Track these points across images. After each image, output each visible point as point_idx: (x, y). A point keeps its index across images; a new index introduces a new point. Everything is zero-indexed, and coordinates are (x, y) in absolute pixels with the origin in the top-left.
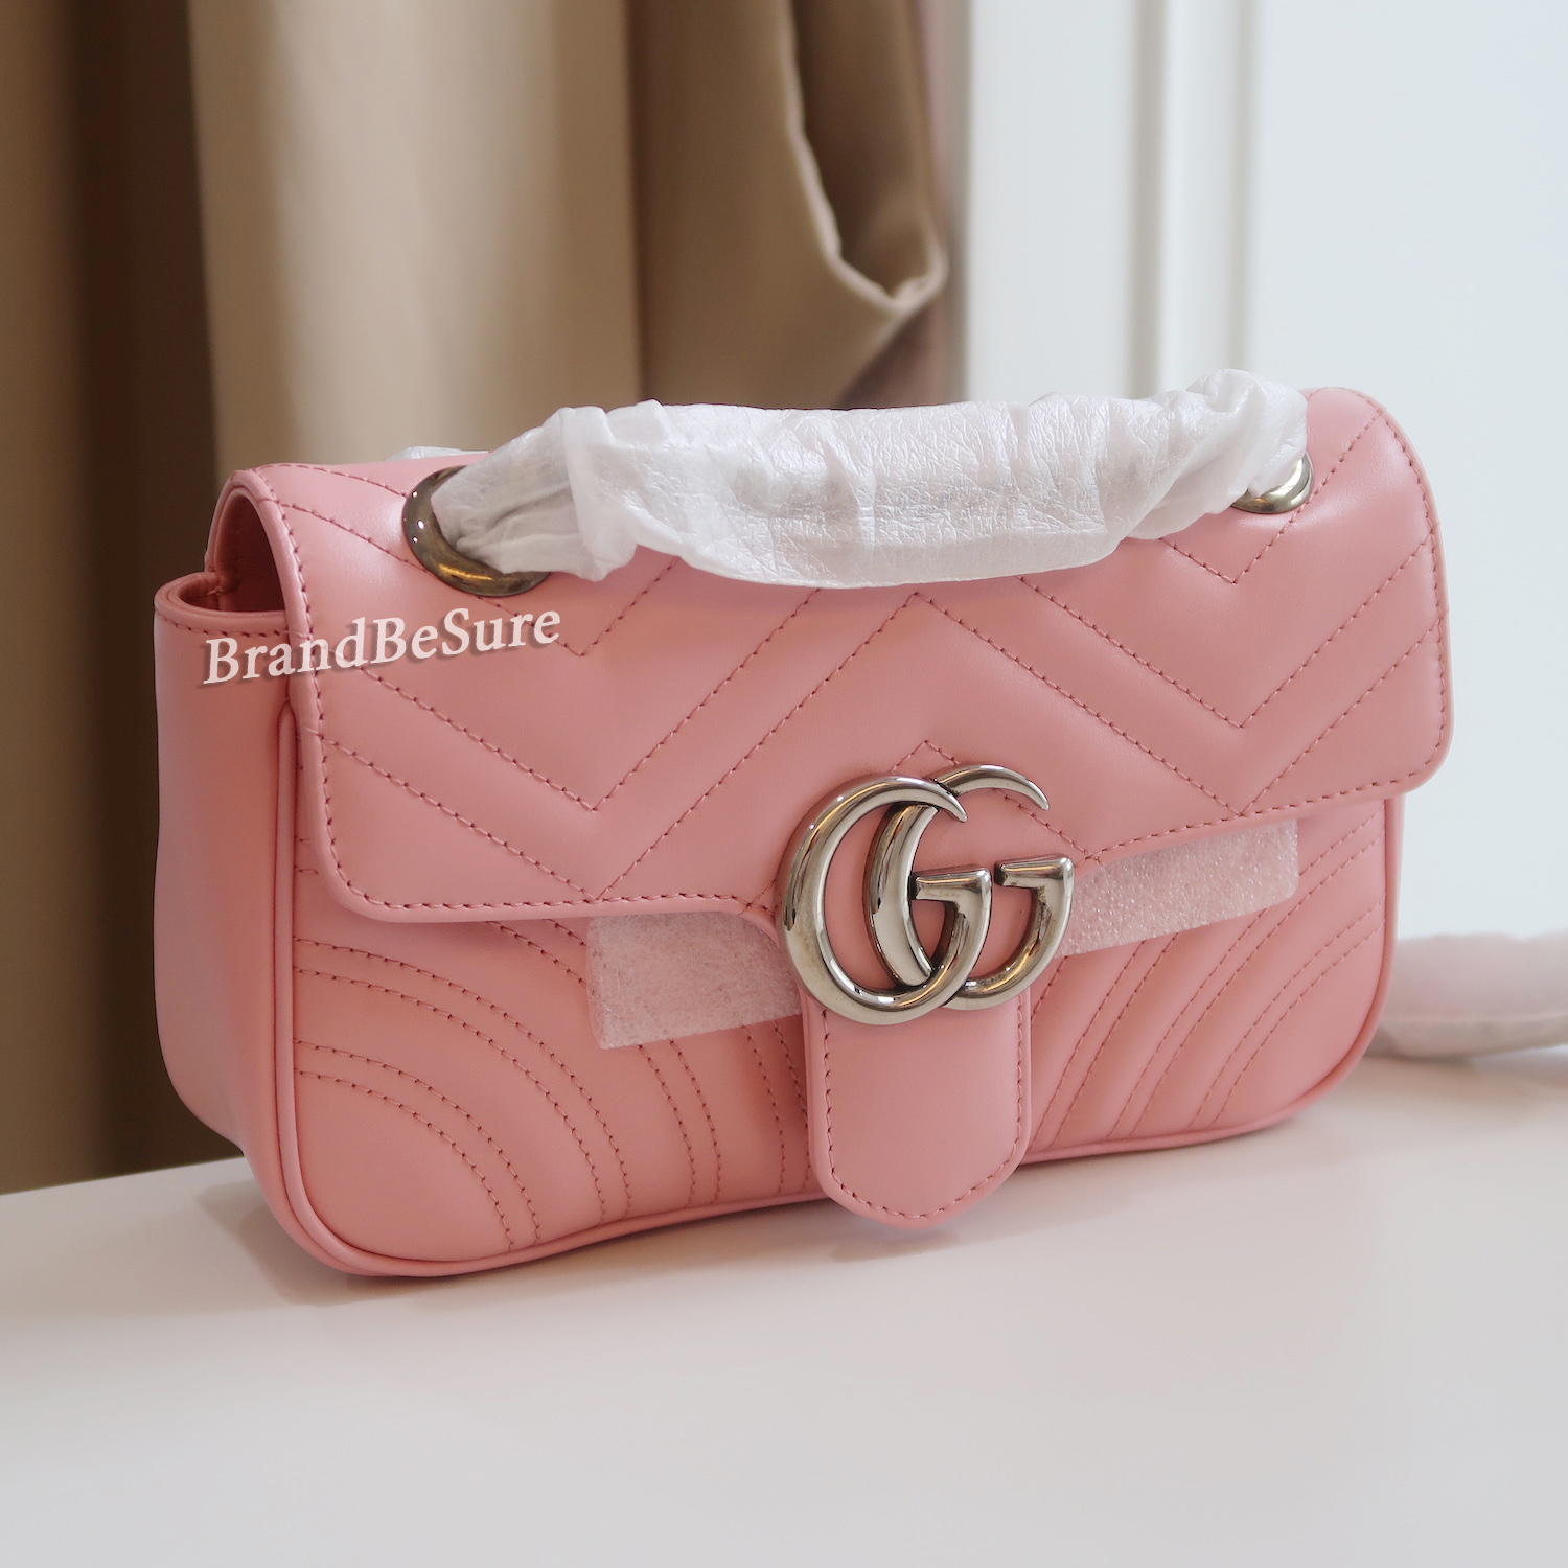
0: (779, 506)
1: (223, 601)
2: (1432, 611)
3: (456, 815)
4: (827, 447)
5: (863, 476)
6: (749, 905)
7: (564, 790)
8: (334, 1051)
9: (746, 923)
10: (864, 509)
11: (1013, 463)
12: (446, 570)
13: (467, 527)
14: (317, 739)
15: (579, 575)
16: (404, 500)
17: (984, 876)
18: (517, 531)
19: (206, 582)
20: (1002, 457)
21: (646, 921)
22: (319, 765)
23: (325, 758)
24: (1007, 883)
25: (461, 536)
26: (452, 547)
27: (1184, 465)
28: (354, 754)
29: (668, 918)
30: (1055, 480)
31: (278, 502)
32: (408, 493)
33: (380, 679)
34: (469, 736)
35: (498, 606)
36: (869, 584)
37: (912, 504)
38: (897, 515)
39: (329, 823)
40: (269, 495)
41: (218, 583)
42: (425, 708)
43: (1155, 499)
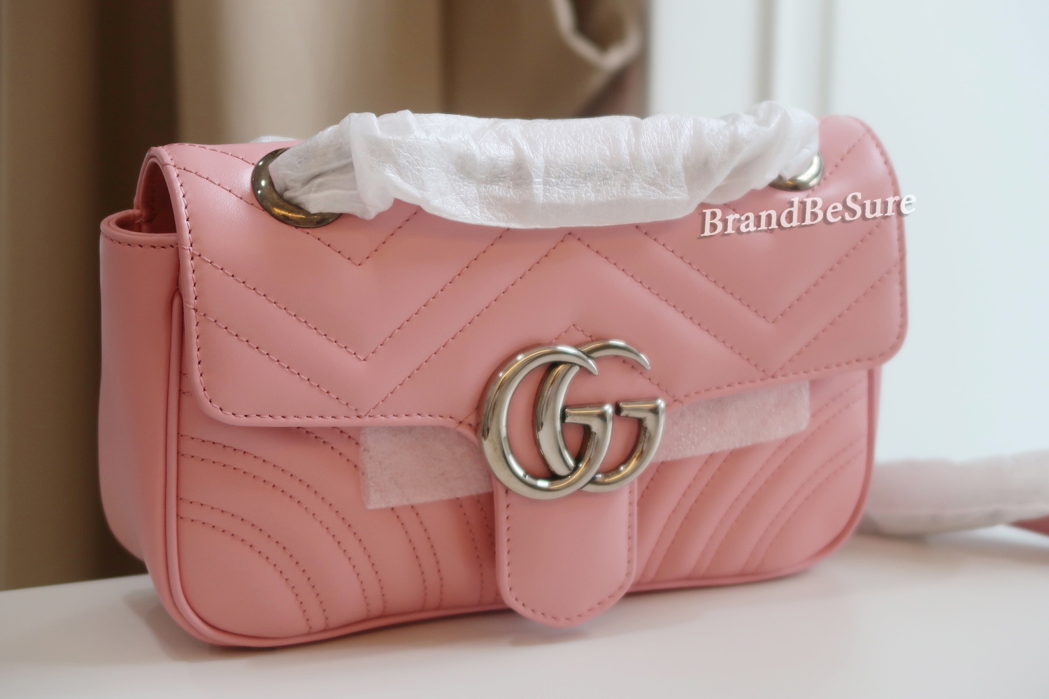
0: (484, 177)
1: (144, 227)
2: (896, 255)
3: (278, 361)
4: (515, 141)
5: (537, 160)
6: (461, 422)
7: (345, 347)
8: (202, 505)
9: (459, 434)
10: (536, 180)
11: (631, 155)
12: (277, 211)
13: (290, 184)
14: (193, 311)
15: (359, 216)
16: (253, 167)
17: (609, 409)
18: (320, 187)
19: (134, 215)
20: (624, 150)
21: (396, 431)
22: (194, 327)
23: (197, 323)
24: (623, 414)
25: (286, 190)
26: (281, 196)
27: (738, 159)
28: (216, 321)
29: (410, 429)
30: (657, 165)
31: (175, 166)
32: (256, 163)
33: (233, 276)
34: (288, 313)
35: (308, 233)
36: (539, 227)
37: (567, 178)
38: (557, 184)
39: (199, 363)
40: (169, 162)
41: (141, 216)
42: (260, 295)
43: (720, 179)
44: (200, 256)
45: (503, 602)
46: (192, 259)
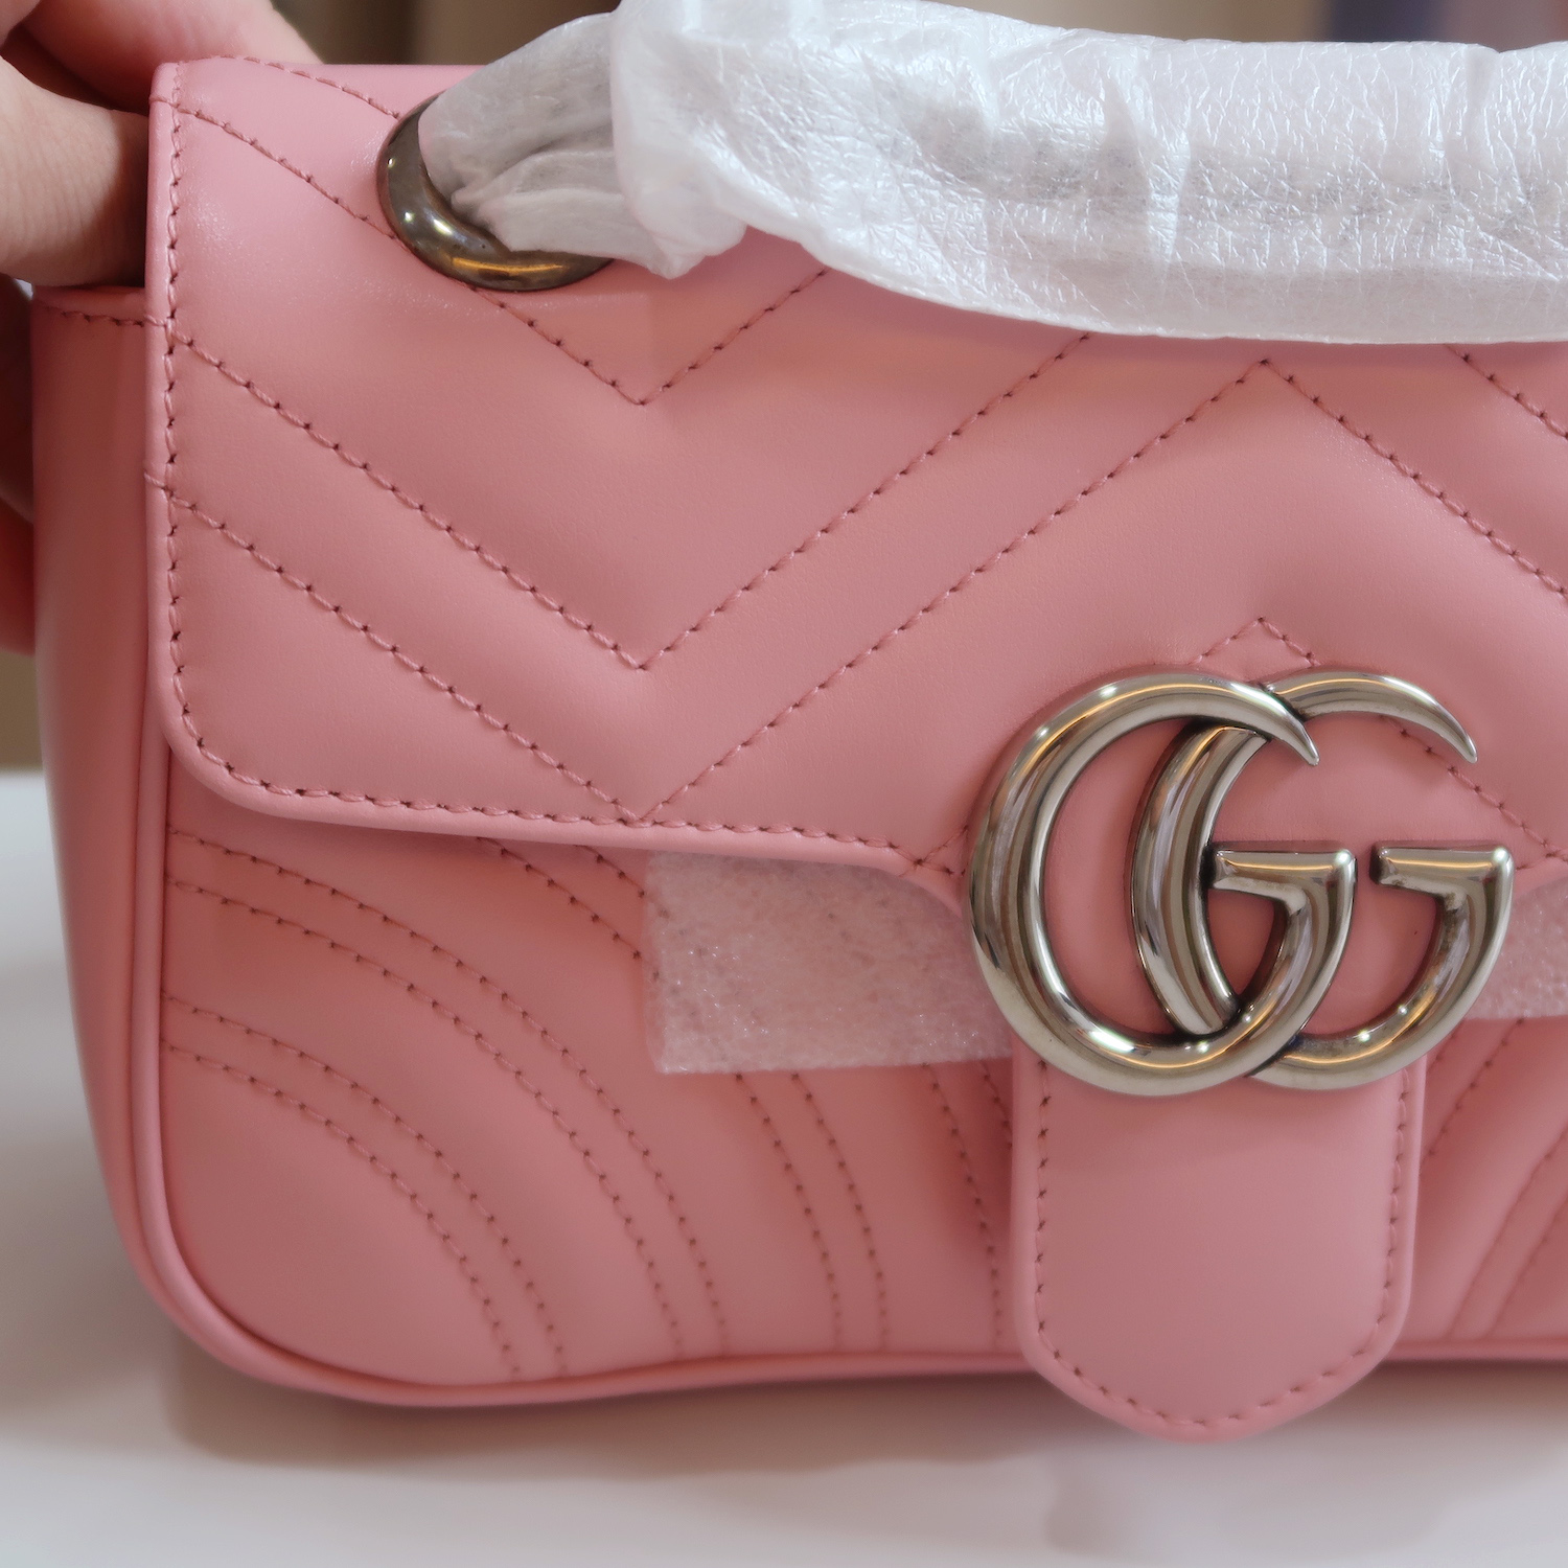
3: (394, 649)
4: (1111, 88)
5: (1168, 142)
6: (919, 862)
7: (589, 628)
8: (222, 1019)
9: (921, 892)
10: (1161, 199)
11: (1450, 146)
13: (464, 168)
14: (163, 495)
15: (649, 267)
16: (393, 123)
17: (1346, 863)
18: (543, 178)
20: (1430, 133)
21: (741, 865)
22: (164, 538)
23: (174, 528)
25: (460, 185)
28: (223, 527)
30: (1525, 181)
31: (176, 106)
34: (428, 519)
35: (502, 306)
36: (1160, 331)
37: (1251, 199)
38: (1221, 215)
39: (175, 637)
40: (167, 94)
42: (351, 464)
44: (190, 344)
45: (1017, 1355)
46: (171, 352)
